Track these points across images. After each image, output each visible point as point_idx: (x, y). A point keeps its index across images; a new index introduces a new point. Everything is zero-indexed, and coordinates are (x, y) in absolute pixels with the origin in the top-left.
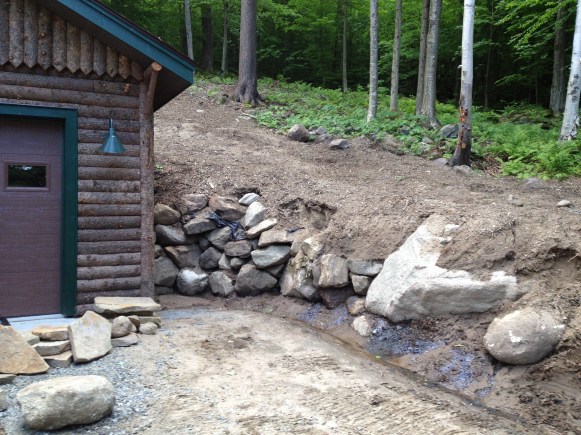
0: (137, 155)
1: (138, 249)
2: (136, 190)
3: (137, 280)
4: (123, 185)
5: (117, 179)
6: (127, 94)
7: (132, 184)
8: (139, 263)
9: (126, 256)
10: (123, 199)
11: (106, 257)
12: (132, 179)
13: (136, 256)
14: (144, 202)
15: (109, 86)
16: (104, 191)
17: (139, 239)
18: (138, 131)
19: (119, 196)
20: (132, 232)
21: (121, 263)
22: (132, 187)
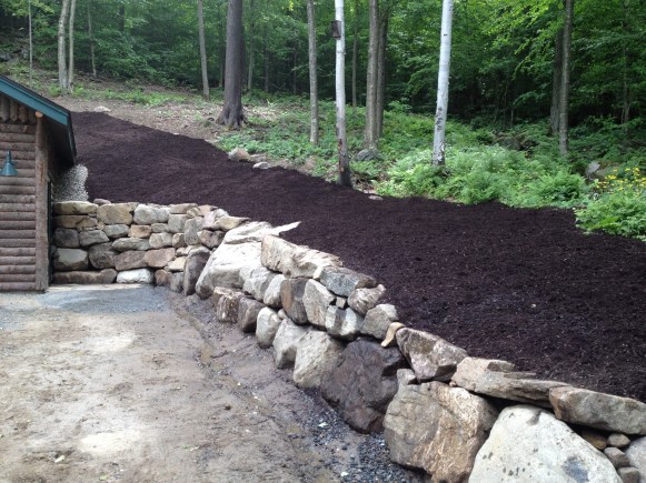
0: (33, 176)
1: (33, 245)
2: (31, 202)
3: (33, 267)
4: (22, 198)
5: (17, 194)
6: (26, 133)
7: (29, 198)
8: (34, 255)
9: (24, 249)
10: (22, 208)
11: (9, 250)
12: (29, 194)
13: (32, 250)
14: (38, 211)
15: (13, 127)
16: (8, 202)
17: (34, 238)
18: (33, 159)
19: (19, 206)
20: (29, 232)
21: (20, 254)
22: (28, 200)
